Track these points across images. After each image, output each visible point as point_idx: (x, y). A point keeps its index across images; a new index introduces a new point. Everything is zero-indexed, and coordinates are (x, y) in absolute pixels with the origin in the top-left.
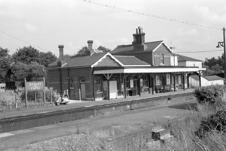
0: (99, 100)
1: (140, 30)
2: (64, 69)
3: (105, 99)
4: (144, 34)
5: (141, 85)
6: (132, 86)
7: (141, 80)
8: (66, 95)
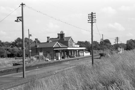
0: (55, 60)
1: (62, 32)
2: (39, 48)
3: (57, 60)
4: (64, 34)
5: (65, 54)
6: (63, 55)
7: (65, 53)
8: (48, 58)
